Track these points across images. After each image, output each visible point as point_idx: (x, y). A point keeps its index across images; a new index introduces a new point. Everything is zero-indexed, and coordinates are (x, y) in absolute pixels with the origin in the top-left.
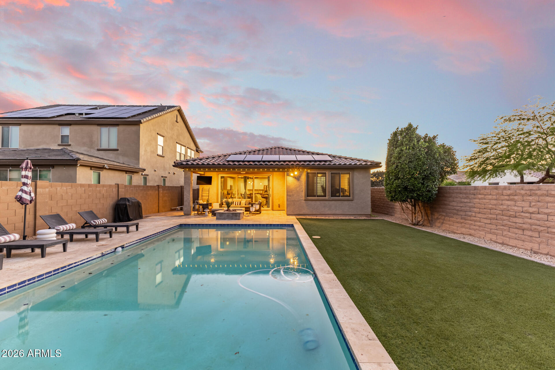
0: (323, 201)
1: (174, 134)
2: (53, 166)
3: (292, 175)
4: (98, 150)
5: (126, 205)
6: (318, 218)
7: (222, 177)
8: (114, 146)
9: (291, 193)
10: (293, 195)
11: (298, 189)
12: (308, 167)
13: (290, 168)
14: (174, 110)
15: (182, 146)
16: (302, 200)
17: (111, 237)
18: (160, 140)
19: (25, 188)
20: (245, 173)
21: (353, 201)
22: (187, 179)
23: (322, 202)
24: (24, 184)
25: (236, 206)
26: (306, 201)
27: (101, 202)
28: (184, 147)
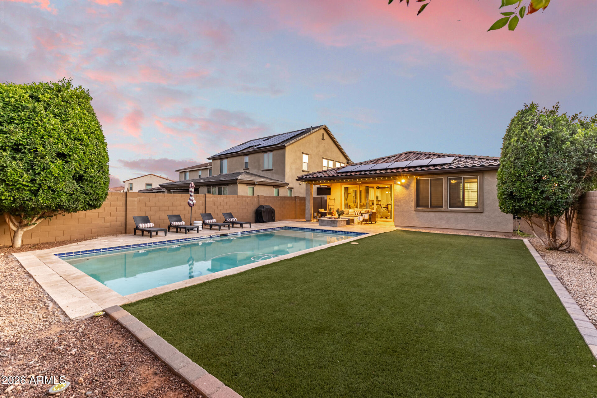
0: (439, 213)
1: (319, 151)
2: (227, 184)
3: (399, 183)
4: (263, 171)
5: (261, 210)
6: (431, 232)
7: (345, 188)
8: (271, 167)
9: (400, 203)
10: (401, 205)
11: (407, 199)
12: (416, 173)
13: (396, 176)
14: (320, 129)
15: (329, 161)
16: (412, 211)
17: (229, 229)
18: (305, 158)
19: (191, 198)
20: (360, 183)
21: (483, 214)
22: (308, 191)
23: (437, 214)
24: (191, 196)
25: (356, 216)
26: (417, 212)
27: (246, 208)
28: (332, 162)
